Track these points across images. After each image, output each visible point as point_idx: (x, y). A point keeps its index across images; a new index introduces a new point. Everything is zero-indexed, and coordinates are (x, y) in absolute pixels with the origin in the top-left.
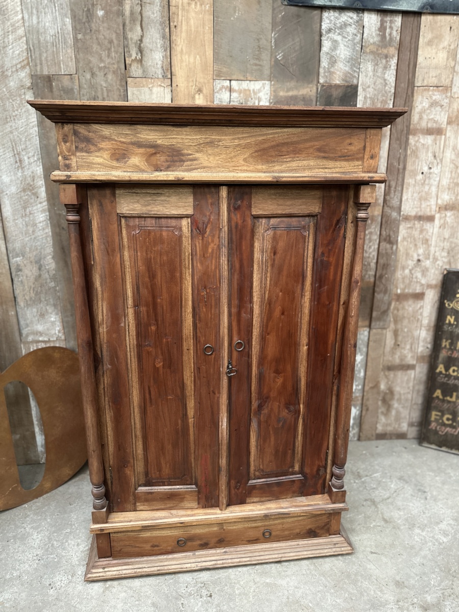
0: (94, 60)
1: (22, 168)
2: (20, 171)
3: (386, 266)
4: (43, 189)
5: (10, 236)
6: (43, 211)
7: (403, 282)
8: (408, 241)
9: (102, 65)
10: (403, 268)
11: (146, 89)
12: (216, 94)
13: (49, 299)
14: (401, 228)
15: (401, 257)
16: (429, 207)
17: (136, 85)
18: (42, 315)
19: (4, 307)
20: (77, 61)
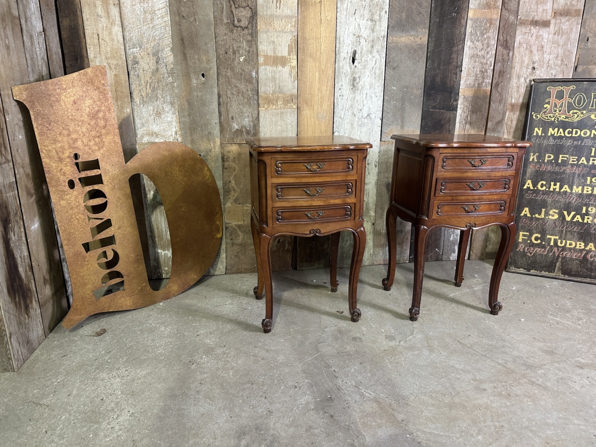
3: (502, 73)
5: (127, 24)
7: (518, 91)
8: (524, 48)
10: (519, 77)
13: (166, 96)
14: (518, 32)
15: (516, 64)
16: (545, 12)
18: (158, 114)
19: (119, 103)
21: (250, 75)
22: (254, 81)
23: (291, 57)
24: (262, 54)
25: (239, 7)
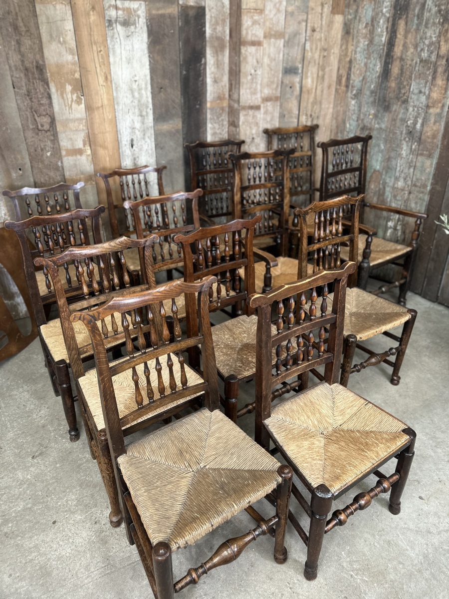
8: (245, 125)
12: (106, 12)
14: (241, 115)
16: (256, 100)
17: (42, 3)
21: (57, 164)
22: (61, 169)
23: (86, 148)
24: (64, 148)
25: (40, 115)
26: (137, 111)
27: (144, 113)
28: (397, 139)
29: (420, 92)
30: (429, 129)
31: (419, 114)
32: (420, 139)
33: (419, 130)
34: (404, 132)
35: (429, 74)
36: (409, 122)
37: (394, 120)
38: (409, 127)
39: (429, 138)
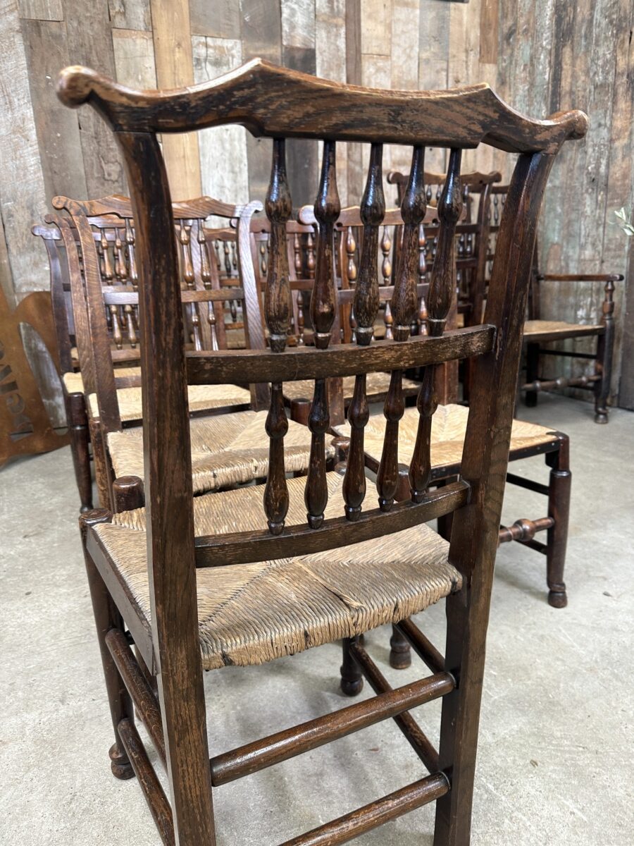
0: (80, 10)
1: (12, 110)
2: (10, 112)
4: (34, 131)
6: (34, 154)
9: (88, 14)
11: (130, 40)
12: (194, 49)
17: (121, 36)
18: (36, 264)
20: (64, 9)
25: (108, 162)
26: (227, 166)
27: (237, 169)
28: (576, 194)
29: (600, 125)
30: (617, 168)
31: (601, 153)
32: (606, 185)
33: (604, 174)
34: (585, 182)
35: (608, 100)
36: (590, 168)
37: (571, 171)
38: (590, 173)
39: (618, 180)
